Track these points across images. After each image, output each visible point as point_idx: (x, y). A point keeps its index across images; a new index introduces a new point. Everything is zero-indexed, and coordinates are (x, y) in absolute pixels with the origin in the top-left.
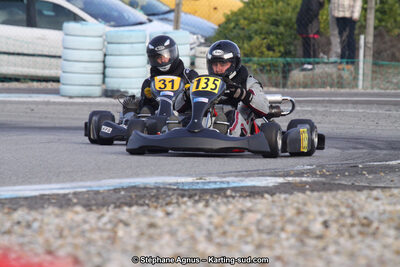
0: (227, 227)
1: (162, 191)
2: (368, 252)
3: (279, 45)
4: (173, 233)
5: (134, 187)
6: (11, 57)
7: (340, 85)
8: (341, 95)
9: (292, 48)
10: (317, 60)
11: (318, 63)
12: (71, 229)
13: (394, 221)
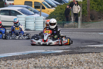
1: (38, 54)
12: (19, 65)
13: (86, 62)
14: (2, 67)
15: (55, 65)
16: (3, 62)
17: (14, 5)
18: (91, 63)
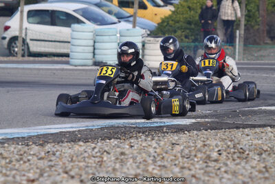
0: (164, 155)
1: (128, 129)
2: (243, 171)
3: (192, 35)
4: (134, 159)
6: (43, 42)
9: (199, 37)
12: (77, 156)
13: (257, 150)
14: (31, 162)
15: (174, 158)
16: (35, 149)
18: (269, 154)
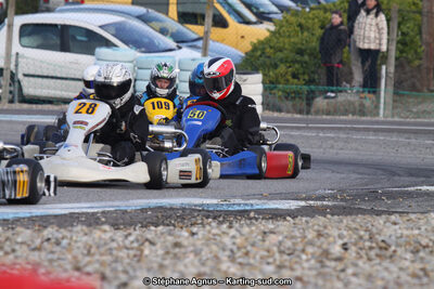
0: (249, 248)
1: (188, 212)
2: (386, 274)
3: (304, 74)
4: (197, 253)
5: (161, 208)
6: (45, 80)
7: (362, 113)
8: (363, 123)
9: (316, 77)
10: (339, 88)
11: (341, 91)
12: (98, 247)
13: (410, 244)
14: (19, 253)
15: (265, 253)
16: (25, 234)
17: (82, 2)
18: (431, 252)
